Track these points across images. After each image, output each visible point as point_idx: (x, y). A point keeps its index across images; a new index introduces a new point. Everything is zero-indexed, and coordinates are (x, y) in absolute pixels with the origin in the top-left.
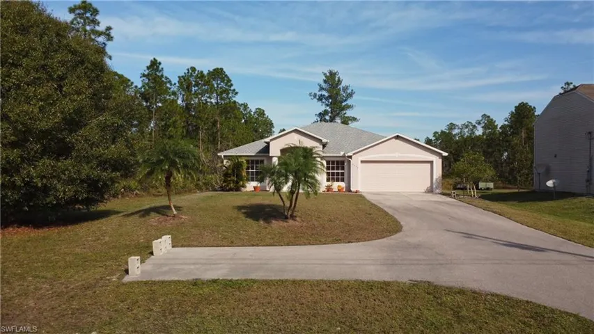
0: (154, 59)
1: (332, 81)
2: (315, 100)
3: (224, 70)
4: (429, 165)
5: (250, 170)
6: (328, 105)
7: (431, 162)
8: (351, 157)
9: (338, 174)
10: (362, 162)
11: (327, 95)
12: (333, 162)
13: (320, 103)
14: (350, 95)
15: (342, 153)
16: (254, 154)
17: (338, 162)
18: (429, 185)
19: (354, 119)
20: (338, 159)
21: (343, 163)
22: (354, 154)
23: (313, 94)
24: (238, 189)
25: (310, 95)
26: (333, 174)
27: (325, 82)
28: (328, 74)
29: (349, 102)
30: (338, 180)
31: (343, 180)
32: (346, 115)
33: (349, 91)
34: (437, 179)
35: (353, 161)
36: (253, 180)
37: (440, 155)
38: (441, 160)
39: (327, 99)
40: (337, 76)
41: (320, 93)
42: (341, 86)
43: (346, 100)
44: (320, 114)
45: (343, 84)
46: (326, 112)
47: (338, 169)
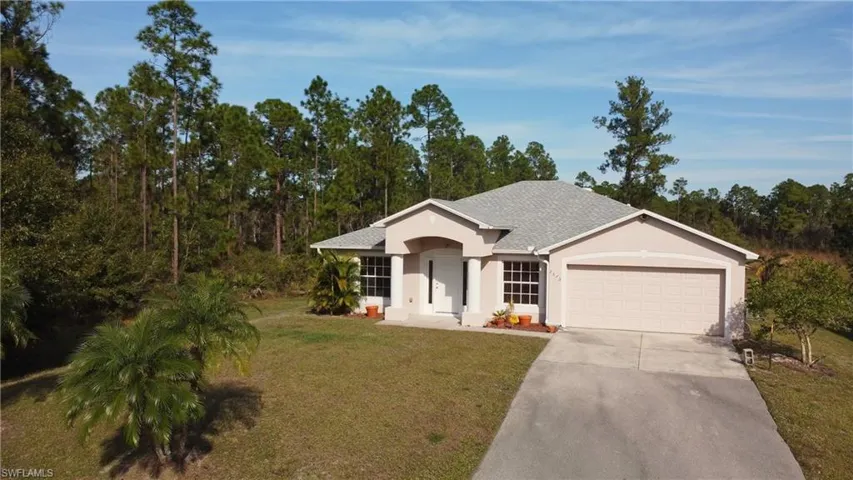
0: (318, 77)
1: (633, 95)
2: (605, 129)
3: (440, 88)
4: (717, 277)
5: (367, 276)
6: (622, 137)
7: (722, 272)
8: (547, 257)
9: (526, 288)
10: (570, 266)
11: (624, 119)
12: (517, 265)
13: (611, 134)
14: (663, 119)
15: (530, 249)
16: (370, 248)
17: (526, 265)
18: (716, 320)
19: (669, 160)
20: (526, 259)
21: (536, 266)
22: (552, 251)
23: (600, 118)
24: (344, 310)
25: (595, 120)
26: (517, 288)
27: (622, 97)
28: (626, 85)
29: (663, 130)
30: (525, 301)
31: (535, 301)
32: (658, 153)
33: (661, 112)
34: (732, 310)
35: (551, 266)
36: (371, 294)
37: (741, 258)
38: (743, 269)
39: (623, 126)
40: (642, 87)
41: (613, 116)
42: (648, 105)
43: (657, 127)
44: (612, 152)
45: (653, 100)
46: (620, 150)
47: (526, 278)
